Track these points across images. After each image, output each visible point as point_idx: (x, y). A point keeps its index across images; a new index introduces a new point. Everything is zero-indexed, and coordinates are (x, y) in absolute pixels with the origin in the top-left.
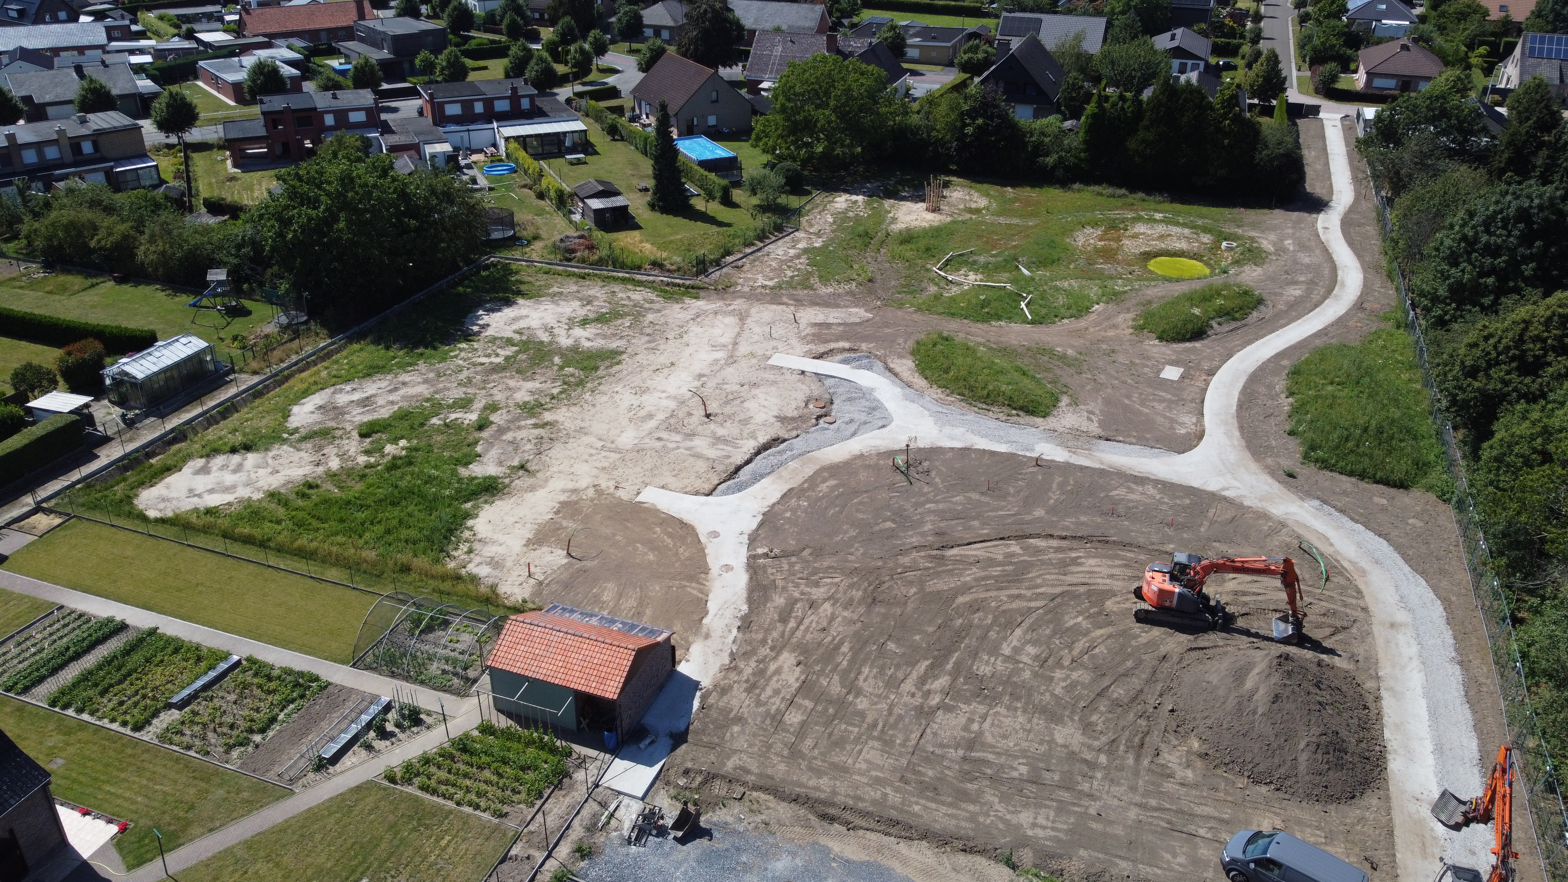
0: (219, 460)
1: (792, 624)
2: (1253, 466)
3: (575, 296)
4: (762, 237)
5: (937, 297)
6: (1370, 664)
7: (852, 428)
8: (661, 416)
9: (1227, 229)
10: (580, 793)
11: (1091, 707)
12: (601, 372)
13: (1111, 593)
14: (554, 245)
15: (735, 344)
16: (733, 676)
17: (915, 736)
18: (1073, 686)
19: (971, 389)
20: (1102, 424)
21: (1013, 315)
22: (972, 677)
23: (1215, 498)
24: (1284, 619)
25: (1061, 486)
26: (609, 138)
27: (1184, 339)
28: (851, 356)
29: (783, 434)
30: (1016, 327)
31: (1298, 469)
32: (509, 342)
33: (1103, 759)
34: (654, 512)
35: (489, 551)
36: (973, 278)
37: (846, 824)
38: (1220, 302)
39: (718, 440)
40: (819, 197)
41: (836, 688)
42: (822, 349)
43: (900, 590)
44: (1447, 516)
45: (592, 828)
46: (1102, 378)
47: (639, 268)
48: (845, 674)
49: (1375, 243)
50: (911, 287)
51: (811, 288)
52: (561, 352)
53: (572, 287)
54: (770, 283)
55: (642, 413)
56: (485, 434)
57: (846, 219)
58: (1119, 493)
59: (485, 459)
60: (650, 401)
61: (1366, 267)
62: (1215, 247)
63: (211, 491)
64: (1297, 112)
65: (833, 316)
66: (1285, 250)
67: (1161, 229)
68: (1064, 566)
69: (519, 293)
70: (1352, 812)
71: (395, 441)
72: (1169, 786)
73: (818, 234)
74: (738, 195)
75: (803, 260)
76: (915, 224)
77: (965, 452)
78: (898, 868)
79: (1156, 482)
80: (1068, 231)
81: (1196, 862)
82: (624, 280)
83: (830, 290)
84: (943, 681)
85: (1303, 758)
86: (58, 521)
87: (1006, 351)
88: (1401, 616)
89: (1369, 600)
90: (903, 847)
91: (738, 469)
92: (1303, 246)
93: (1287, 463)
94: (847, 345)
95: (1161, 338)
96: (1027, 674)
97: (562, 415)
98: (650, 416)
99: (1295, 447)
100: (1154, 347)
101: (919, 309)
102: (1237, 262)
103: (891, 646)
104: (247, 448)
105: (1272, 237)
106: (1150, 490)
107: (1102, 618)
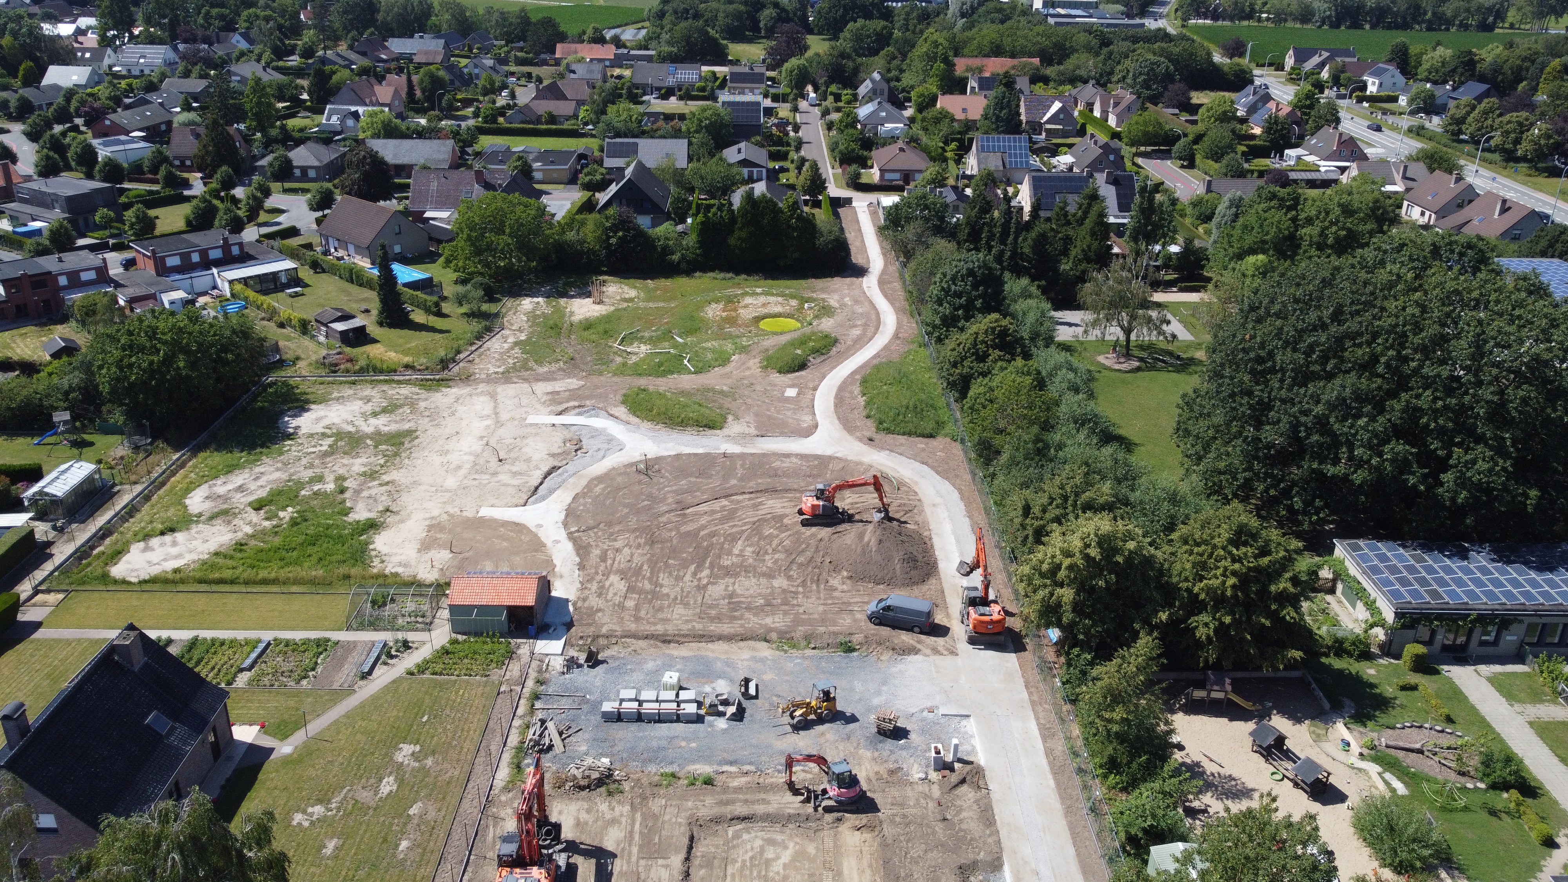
0: (155, 542)
1: (609, 562)
2: (849, 438)
3: (355, 397)
4: (479, 337)
5: (624, 364)
6: (926, 525)
7: (601, 453)
8: (468, 466)
9: (807, 294)
10: (525, 659)
11: (789, 568)
12: (407, 445)
13: (785, 516)
14: (317, 362)
15: (496, 414)
16: (587, 592)
17: (700, 599)
18: (776, 561)
19: (670, 419)
20: (757, 428)
21: (682, 370)
22: (721, 567)
23: (831, 458)
24: (879, 511)
25: (742, 466)
26: (312, 272)
27: (794, 371)
28: (581, 409)
29: (557, 464)
30: (685, 377)
31: (874, 436)
32: (324, 435)
33: (801, 589)
34: (493, 521)
35: (396, 559)
36: (644, 349)
37: (678, 642)
38: (812, 344)
39: (515, 474)
40: (509, 302)
41: (648, 586)
42: (560, 408)
43: (666, 535)
44: (957, 448)
45: (540, 671)
46: (749, 401)
47: (395, 371)
48: (650, 579)
49: (901, 294)
50: (603, 360)
51: (531, 369)
52: (367, 436)
53: (348, 391)
54: (501, 370)
55: (453, 466)
56: (347, 495)
57: (536, 317)
58: (777, 464)
59: (357, 509)
60: (455, 458)
61: (897, 311)
62: (801, 308)
63: (165, 560)
64: (837, 203)
65: (558, 386)
66: (845, 305)
67: (762, 299)
68: (755, 507)
69: (308, 402)
70: (924, 588)
71: (284, 508)
72: (836, 594)
73: (520, 330)
74: (446, 308)
75: (517, 350)
76: (588, 315)
77: (678, 456)
78: (711, 654)
79: (797, 455)
80: (700, 307)
81: (855, 620)
82: (386, 381)
83: (546, 369)
84: (706, 572)
85: (898, 567)
86: (61, 596)
87: (683, 393)
88: (938, 500)
89: (921, 496)
90: (710, 645)
91: (537, 488)
92: (856, 302)
93: (868, 434)
94: (576, 404)
95: (780, 372)
96: (751, 561)
97: (394, 475)
98: (459, 467)
99: (871, 424)
100: (777, 378)
101: (615, 374)
102: (816, 317)
103: (671, 562)
104: (172, 530)
105: (836, 297)
106: (794, 460)
107: (784, 528)
